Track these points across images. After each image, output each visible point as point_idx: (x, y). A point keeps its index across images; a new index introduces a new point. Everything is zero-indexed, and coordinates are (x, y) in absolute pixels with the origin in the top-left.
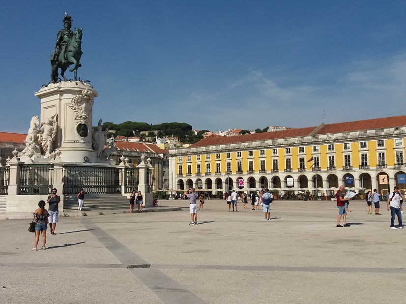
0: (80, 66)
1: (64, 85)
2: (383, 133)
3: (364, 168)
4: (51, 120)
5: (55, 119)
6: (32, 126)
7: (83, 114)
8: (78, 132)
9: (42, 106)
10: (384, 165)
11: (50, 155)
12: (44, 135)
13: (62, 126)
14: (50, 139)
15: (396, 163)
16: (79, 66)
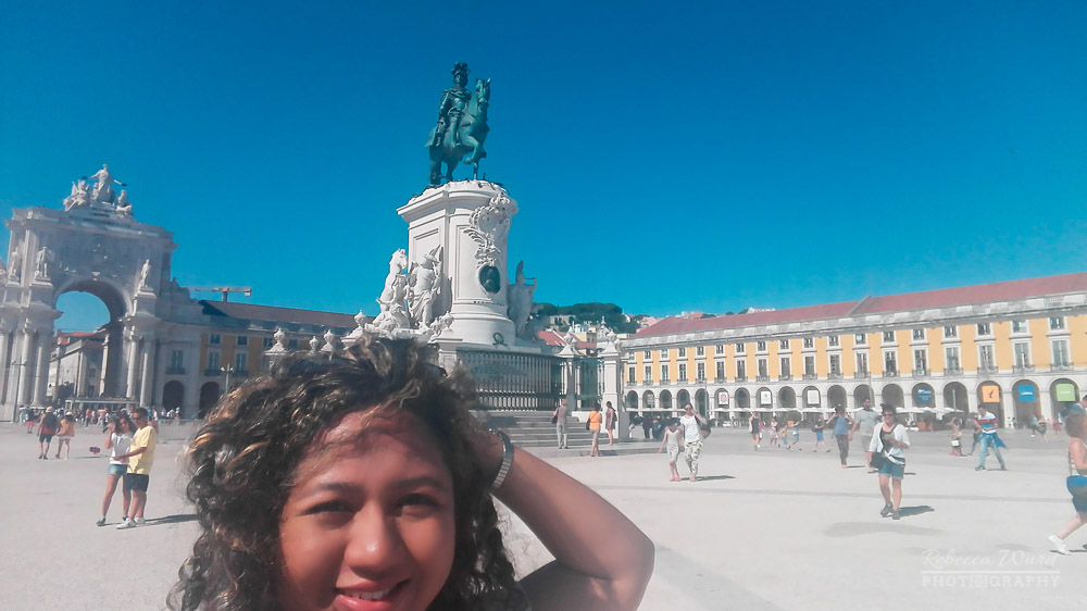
0: (484, 155)
1: (457, 188)
2: (988, 311)
3: (953, 374)
4: (431, 257)
5: (437, 256)
6: (394, 270)
7: (493, 247)
8: (482, 280)
9: (412, 234)
10: (991, 368)
11: (427, 329)
12: (417, 290)
13: (451, 274)
14: (427, 296)
15: (1015, 364)
16: (482, 154)
